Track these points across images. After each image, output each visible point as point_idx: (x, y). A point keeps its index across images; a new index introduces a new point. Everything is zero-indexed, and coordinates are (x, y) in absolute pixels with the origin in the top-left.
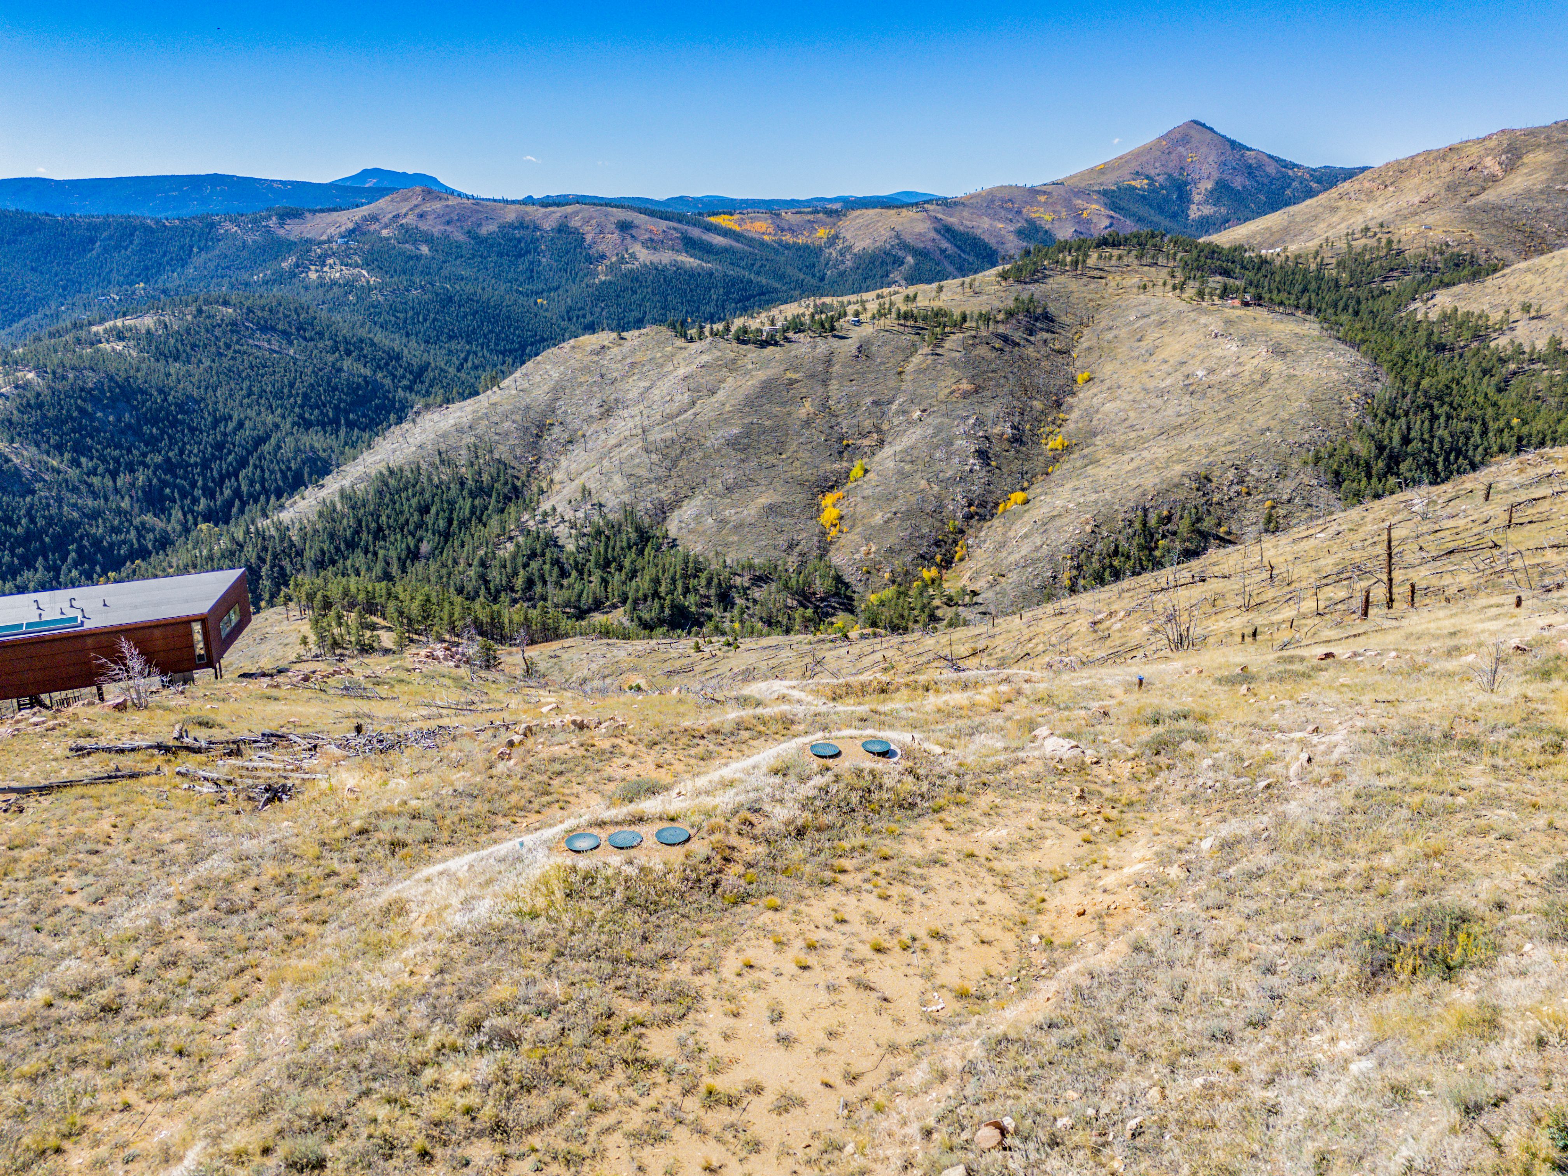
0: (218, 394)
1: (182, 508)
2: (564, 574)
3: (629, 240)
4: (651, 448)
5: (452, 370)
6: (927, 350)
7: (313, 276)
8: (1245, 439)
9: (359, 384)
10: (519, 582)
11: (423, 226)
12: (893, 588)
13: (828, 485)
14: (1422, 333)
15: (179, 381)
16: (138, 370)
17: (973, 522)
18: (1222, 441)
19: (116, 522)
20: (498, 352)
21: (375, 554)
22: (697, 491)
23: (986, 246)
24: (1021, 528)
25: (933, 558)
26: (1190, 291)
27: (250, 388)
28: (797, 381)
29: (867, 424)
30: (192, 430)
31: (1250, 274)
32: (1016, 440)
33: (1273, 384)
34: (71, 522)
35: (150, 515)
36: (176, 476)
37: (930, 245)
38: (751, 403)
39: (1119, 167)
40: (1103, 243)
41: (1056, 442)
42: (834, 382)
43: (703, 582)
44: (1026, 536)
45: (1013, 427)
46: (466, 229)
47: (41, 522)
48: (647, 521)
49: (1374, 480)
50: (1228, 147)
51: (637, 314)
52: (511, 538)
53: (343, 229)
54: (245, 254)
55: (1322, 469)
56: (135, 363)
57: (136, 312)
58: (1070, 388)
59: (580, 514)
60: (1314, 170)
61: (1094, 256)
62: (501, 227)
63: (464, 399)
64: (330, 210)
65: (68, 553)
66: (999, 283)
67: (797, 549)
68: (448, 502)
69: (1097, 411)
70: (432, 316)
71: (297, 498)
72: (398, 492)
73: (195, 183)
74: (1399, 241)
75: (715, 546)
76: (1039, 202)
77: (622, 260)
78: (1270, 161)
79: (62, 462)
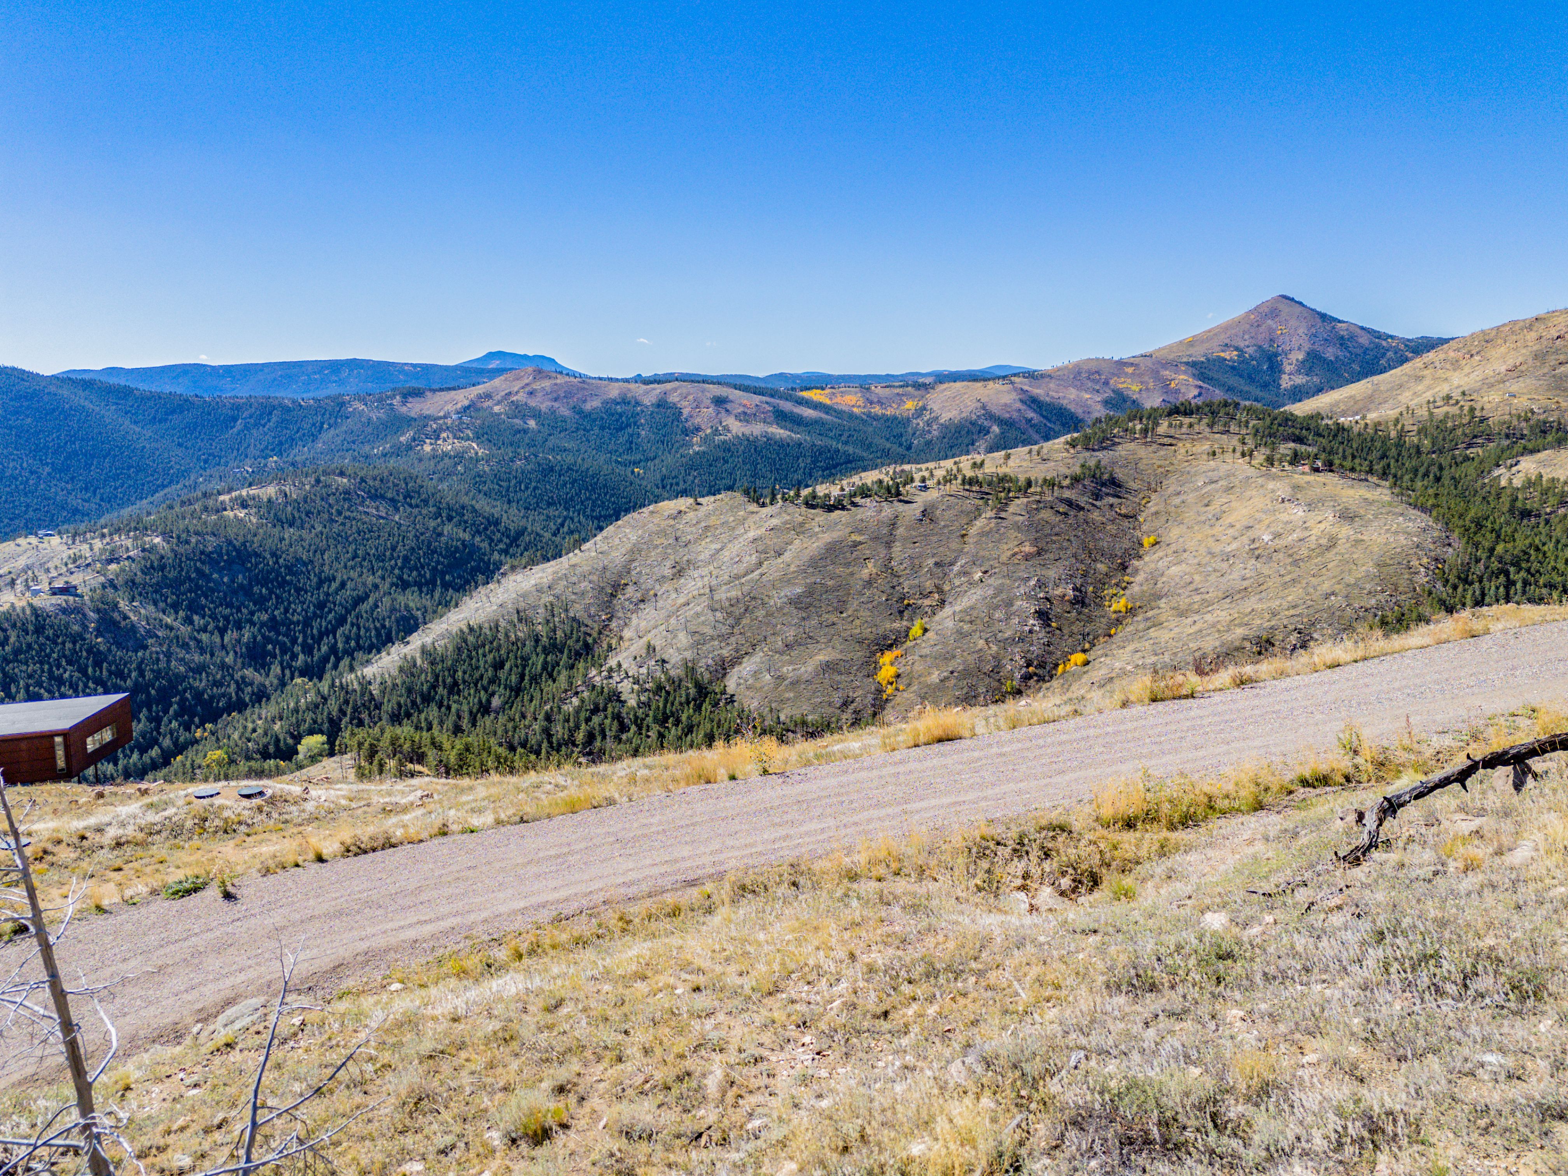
0: (325, 557)
1: (281, 663)
2: (623, 728)
3: (723, 413)
4: (717, 606)
5: (547, 535)
6: (990, 514)
7: (428, 448)
8: (1309, 603)
9: (457, 548)
10: (580, 736)
11: (532, 403)
13: (886, 644)
14: (1505, 499)
15: (291, 545)
16: (255, 535)
17: (1032, 682)
18: (1285, 605)
19: (219, 677)
20: (593, 518)
21: (449, 708)
22: (758, 648)
23: (1072, 417)
24: (1079, 689)
26: (1259, 457)
27: (355, 551)
28: (860, 543)
29: (929, 585)
30: (298, 590)
31: (1324, 441)
32: (1078, 602)
33: (1341, 548)
34: (177, 676)
35: (251, 669)
36: (278, 633)
37: (1015, 415)
38: (815, 563)
39: (1209, 339)
40: (1175, 411)
41: (1119, 605)
42: (897, 544)
45: (1075, 589)
46: (572, 404)
47: (149, 675)
48: (707, 676)
50: (1319, 320)
51: (728, 482)
52: (577, 693)
53: (459, 406)
54: (369, 430)
56: (253, 528)
57: (261, 484)
58: (1136, 551)
59: (644, 670)
60: (1408, 340)
61: (1163, 427)
62: (605, 403)
63: (549, 560)
64: (450, 389)
65: (171, 705)
66: (1068, 451)
67: (852, 707)
68: (522, 658)
69: (1162, 575)
70: (533, 484)
71: (384, 654)
72: (476, 649)
73: (335, 367)
74: (1483, 409)
75: (770, 702)
76: (1126, 374)
77: (716, 432)
78: (1363, 333)
79: (176, 619)
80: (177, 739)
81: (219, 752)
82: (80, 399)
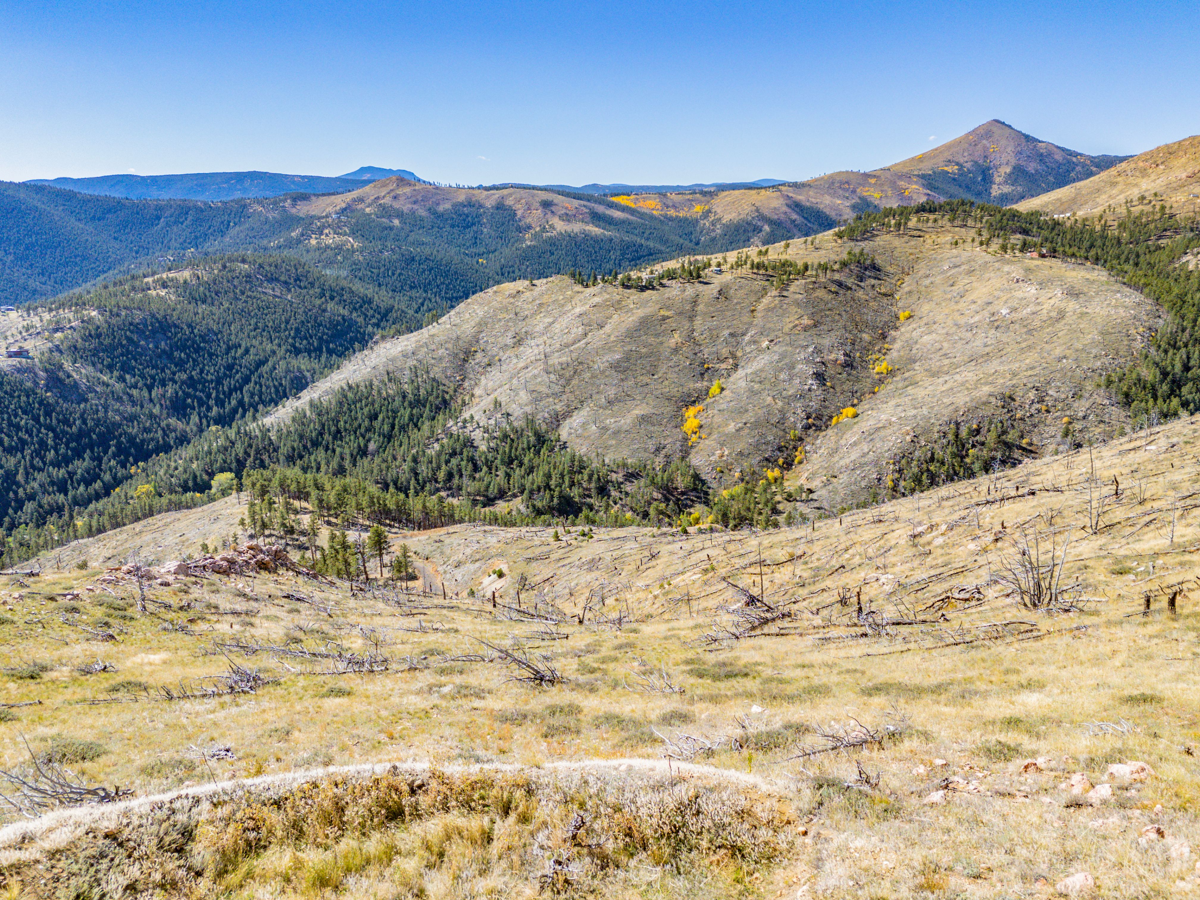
0: (232, 328)
1: (199, 414)
2: (476, 468)
3: (549, 214)
4: (551, 369)
5: (411, 312)
6: (775, 293)
7: (313, 242)
8: (1044, 365)
9: (338, 321)
10: (441, 475)
11: (396, 205)
12: (742, 485)
13: (691, 400)
14: (1195, 279)
15: (203, 318)
16: (174, 310)
17: (811, 432)
18: (1024, 367)
19: (148, 425)
21: (334, 451)
22: (585, 404)
23: (827, 217)
24: (851, 437)
25: (776, 461)
26: (995, 245)
27: (256, 324)
28: (668, 317)
29: (725, 352)
30: (211, 355)
31: (1045, 233)
32: (848, 365)
33: (1068, 319)
34: (113, 424)
35: (175, 419)
36: (196, 390)
37: (782, 217)
38: (632, 334)
39: (934, 157)
40: (921, 209)
41: (881, 367)
42: (698, 318)
43: (586, 477)
44: (855, 444)
45: (846, 355)
46: (428, 207)
47: (90, 423)
48: (544, 427)
49: (1160, 401)
50: (1024, 141)
52: (438, 440)
53: (338, 208)
54: (267, 227)
55: (1114, 390)
56: (172, 304)
57: (179, 269)
58: (893, 323)
59: (492, 422)
60: (1094, 157)
61: (913, 222)
62: (454, 206)
63: (412, 331)
64: (330, 194)
65: (109, 447)
66: (836, 241)
67: (664, 452)
68: (393, 411)
69: (916, 343)
70: (399, 271)
71: (280, 407)
72: (354, 403)
73: (240, 177)
74: (1171, 207)
75: (596, 448)
76: (870, 184)
77: (544, 230)
78: (1058, 151)
79: (111, 378)
80: (116, 474)
81: (147, 486)
82: (35, 200)
